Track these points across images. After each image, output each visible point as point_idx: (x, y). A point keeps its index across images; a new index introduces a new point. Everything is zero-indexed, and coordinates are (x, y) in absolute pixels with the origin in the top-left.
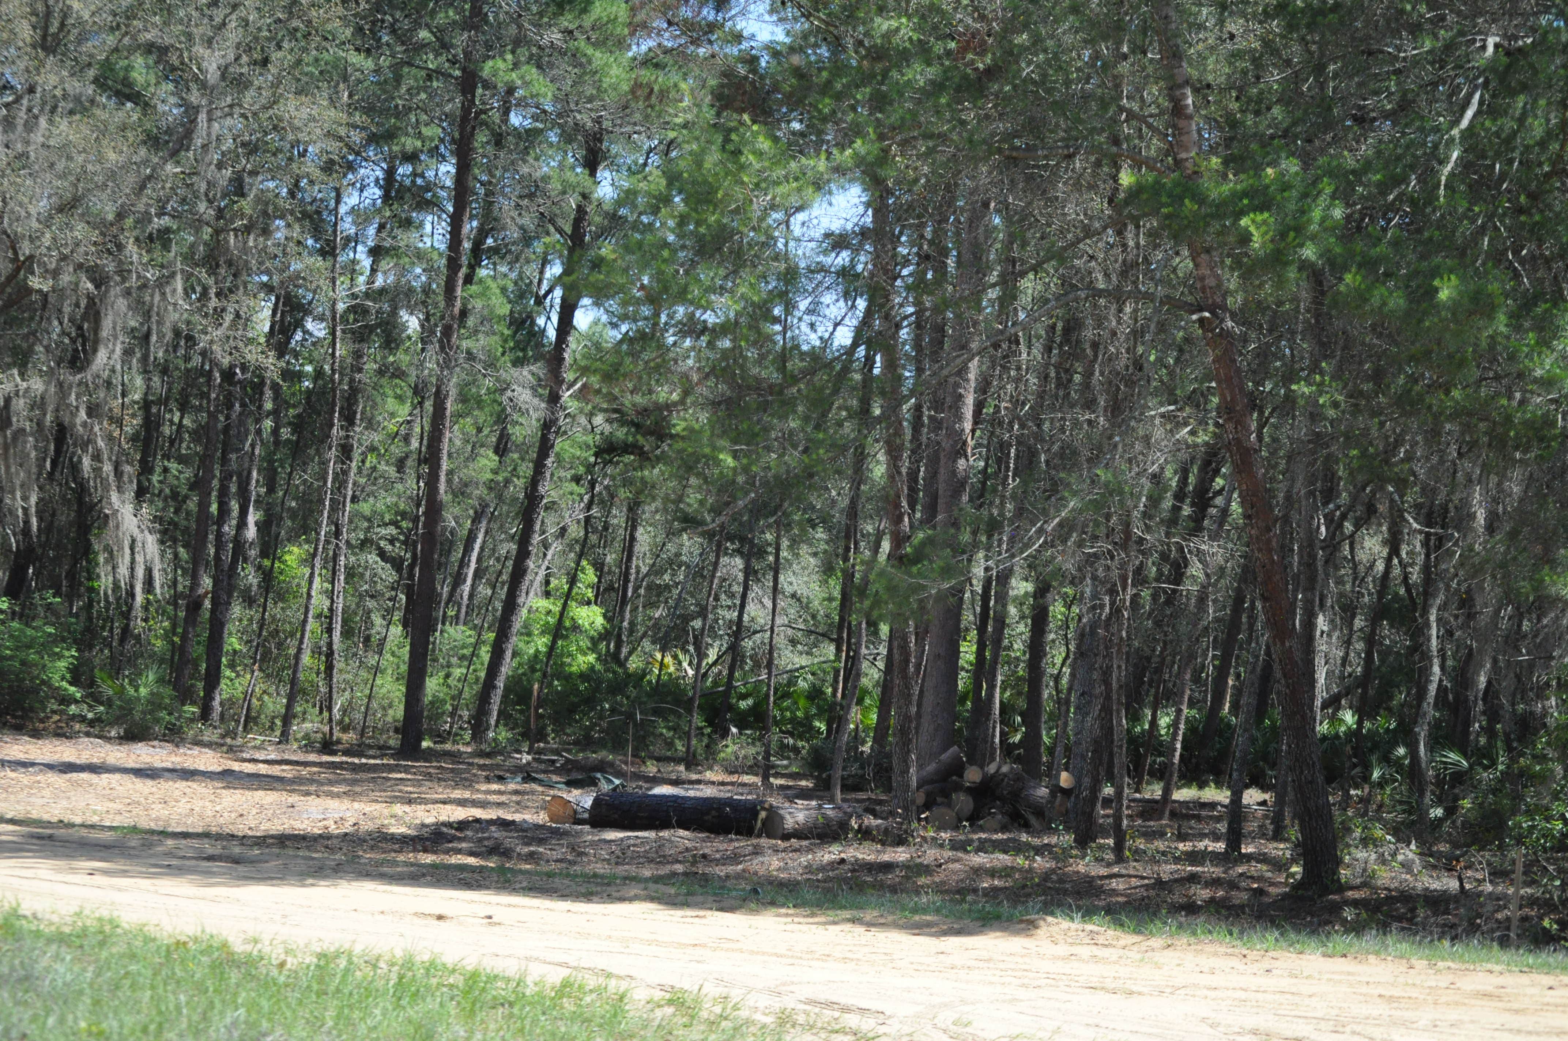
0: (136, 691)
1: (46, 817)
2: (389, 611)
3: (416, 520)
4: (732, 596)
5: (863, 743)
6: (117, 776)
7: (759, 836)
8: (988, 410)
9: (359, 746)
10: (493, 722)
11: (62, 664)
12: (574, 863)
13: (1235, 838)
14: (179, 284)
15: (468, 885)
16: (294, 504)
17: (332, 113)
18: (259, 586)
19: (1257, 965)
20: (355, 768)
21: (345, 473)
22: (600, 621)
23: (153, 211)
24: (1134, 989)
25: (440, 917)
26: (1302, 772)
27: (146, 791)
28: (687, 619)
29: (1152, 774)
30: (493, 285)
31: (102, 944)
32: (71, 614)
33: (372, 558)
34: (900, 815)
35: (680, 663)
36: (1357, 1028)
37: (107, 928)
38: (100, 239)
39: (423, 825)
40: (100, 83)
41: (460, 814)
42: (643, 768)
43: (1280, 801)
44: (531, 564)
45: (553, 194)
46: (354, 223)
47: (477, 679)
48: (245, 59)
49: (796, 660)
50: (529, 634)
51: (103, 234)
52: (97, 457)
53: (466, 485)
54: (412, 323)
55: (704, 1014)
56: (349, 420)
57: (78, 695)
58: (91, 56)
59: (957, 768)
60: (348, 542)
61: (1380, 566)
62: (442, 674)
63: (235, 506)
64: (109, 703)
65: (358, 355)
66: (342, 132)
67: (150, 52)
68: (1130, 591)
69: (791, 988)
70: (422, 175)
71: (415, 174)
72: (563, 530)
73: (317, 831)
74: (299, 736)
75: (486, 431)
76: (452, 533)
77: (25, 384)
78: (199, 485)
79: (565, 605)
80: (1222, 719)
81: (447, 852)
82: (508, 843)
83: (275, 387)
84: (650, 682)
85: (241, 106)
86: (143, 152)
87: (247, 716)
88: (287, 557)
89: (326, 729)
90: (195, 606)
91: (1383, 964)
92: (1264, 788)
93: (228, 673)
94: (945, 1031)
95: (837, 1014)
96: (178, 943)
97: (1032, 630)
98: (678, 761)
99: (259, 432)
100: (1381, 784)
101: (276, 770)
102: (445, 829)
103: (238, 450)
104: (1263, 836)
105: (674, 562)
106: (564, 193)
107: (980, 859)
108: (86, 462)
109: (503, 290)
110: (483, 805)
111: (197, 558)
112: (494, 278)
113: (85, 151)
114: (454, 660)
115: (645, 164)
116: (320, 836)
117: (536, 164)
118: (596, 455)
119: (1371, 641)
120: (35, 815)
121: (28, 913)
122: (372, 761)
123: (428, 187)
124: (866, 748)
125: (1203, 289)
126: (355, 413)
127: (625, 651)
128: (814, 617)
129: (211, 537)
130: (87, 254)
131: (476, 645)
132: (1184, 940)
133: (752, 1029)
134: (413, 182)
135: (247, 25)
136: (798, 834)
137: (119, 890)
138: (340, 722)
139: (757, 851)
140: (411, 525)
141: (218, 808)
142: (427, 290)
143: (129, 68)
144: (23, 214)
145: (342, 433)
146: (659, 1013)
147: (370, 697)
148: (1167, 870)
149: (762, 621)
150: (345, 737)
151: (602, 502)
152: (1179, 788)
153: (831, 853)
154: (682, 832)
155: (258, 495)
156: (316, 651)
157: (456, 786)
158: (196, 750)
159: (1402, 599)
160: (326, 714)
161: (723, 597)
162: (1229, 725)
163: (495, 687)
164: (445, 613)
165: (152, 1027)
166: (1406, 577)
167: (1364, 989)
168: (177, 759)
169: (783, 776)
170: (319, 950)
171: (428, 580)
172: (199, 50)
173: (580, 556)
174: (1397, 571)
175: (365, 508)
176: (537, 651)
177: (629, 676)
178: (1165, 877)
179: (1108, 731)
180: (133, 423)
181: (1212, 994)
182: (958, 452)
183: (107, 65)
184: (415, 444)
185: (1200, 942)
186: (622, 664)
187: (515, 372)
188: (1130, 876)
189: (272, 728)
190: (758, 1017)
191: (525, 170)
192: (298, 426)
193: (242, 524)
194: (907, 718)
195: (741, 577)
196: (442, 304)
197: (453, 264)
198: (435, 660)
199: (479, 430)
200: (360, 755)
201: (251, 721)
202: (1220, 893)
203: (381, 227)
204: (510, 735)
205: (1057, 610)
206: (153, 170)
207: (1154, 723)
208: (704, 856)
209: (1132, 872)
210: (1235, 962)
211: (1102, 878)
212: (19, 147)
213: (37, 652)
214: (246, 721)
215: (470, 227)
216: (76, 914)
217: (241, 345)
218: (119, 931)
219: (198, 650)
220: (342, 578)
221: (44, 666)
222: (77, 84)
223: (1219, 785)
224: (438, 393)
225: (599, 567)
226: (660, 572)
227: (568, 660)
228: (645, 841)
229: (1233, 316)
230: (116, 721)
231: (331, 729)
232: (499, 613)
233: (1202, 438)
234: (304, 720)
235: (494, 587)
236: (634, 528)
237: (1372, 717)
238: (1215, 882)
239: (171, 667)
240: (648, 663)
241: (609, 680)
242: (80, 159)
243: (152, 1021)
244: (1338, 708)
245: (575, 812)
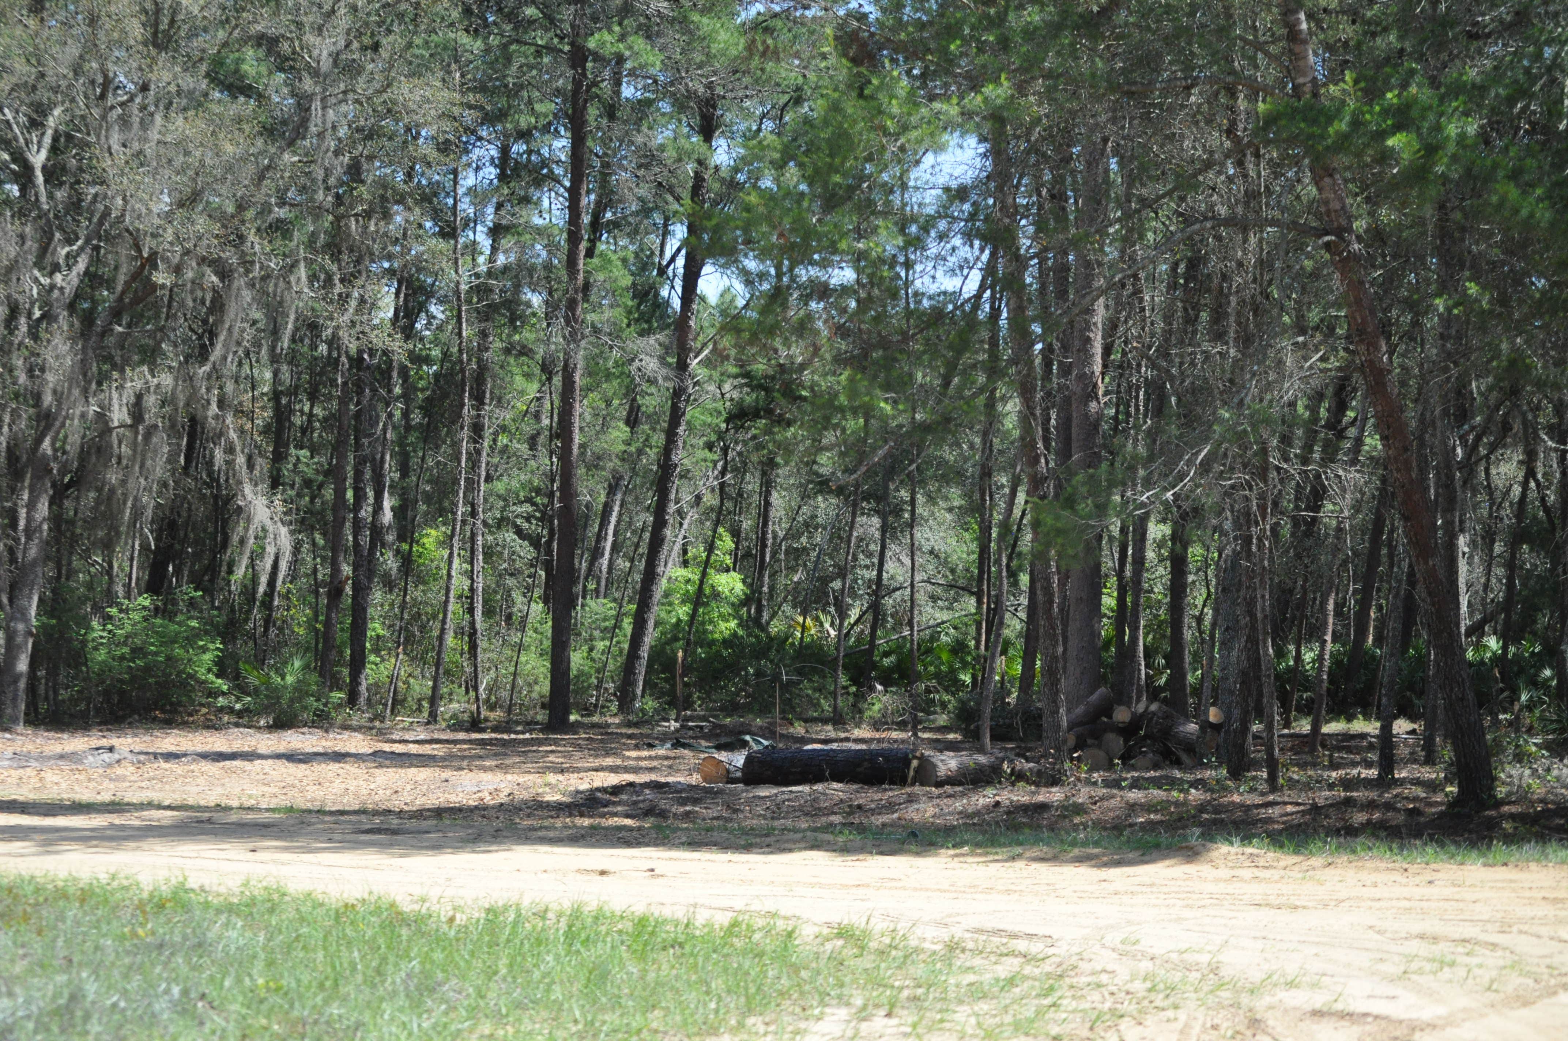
0: (283, 679)
1: (202, 803)
2: (529, 589)
3: (551, 495)
4: (870, 555)
5: (1009, 693)
6: (270, 762)
7: (913, 784)
8: (1116, 356)
9: (507, 723)
10: (639, 691)
11: (208, 657)
12: (730, 820)
13: (1388, 763)
14: (302, 272)
15: (628, 843)
16: (428, 488)
17: (446, 93)
18: (399, 570)
19: (1417, 879)
20: (504, 743)
21: (478, 452)
22: (739, 587)
23: (273, 200)
24: (1298, 903)
25: (603, 873)
26: (1452, 690)
27: (300, 774)
28: (825, 581)
29: (1299, 709)
30: (614, 257)
31: (271, 911)
32: (213, 607)
33: (510, 536)
34: (1053, 756)
35: (821, 625)
36: (1525, 928)
37: (275, 896)
38: (222, 232)
39: (578, 792)
40: (212, 77)
41: (613, 780)
42: (791, 730)
43: (1430, 727)
44: (668, 532)
45: (669, 162)
46: (472, 203)
47: (621, 650)
48: (355, 45)
49: (938, 615)
50: (671, 604)
51: (224, 226)
52: (230, 450)
53: (599, 458)
54: (536, 300)
55: (873, 945)
56: (479, 399)
57: (225, 688)
58: (204, 51)
59: (1106, 709)
60: (485, 523)
61: (1517, 490)
62: (585, 648)
63: (371, 494)
64: (256, 692)
65: (484, 334)
66: (456, 111)
67: (259, 45)
68: (1270, 520)
69: (958, 919)
70: (538, 153)
71: (529, 152)
72: (698, 498)
73: (472, 803)
74: (447, 716)
75: (616, 402)
76: (587, 506)
77: (155, 381)
78: (334, 473)
79: (704, 574)
80: (1366, 653)
81: (603, 816)
82: (663, 804)
83: (404, 372)
84: (793, 644)
85: (355, 91)
86: (260, 142)
87: (394, 699)
88: (425, 540)
89: (474, 707)
90: (336, 593)
91: (1545, 871)
92: (1412, 718)
93: (372, 658)
94: (1113, 950)
95: (1005, 940)
96: (346, 905)
97: (1171, 573)
98: (825, 721)
99: (390, 416)
100: (1530, 707)
101: (427, 749)
102: (599, 795)
103: (370, 435)
104: (1415, 761)
105: (810, 525)
106: (680, 160)
107: (1134, 795)
108: (219, 455)
109: (624, 261)
110: (636, 770)
111: (335, 544)
112: (615, 251)
113: (202, 144)
114: (597, 633)
115: (759, 130)
116: (476, 807)
117: (650, 133)
118: (727, 421)
119: (1511, 566)
120: (191, 802)
121: (195, 886)
122: (521, 736)
123: (544, 163)
124: (1012, 699)
125: (1328, 213)
126: (484, 392)
127: (766, 616)
128: (953, 571)
129: (348, 525)
130: (209, 246)
131: (618, 618)
132: (1343, 858)
133: (921, 957)
134: (529, 160)
135: (356, 10)
136: (951, 781)
137: (283, 864)
138: (487, 701)
139: (911, 799)
140: (546, 501)
141: (372, 786)
142: (548, 267)
143: (239, 61)
144: (144, 211)
145: (473, 413)
146: (829, 946)
147: (515, 674)
148: (1323, 796)
149: (901, 579)
150: (492, 715)
151: (735, 470)
152: (1328, 722)
153: (984, 798)
154: (835, 785)
155: (392, 480)
156: (459, 632)
157: (607, 754)
158: (346, 734)
159: (1542, 522)
160: (472, 694)
161: (861, 556)
162: (1373, 657)
163: (639, 657)
164: (585, 587)
165: (328, 984)
166: (1543, 500)
167: (1527, 894)
168: (328, 744)
169: (930, 730)
170: (487, 906)
171: (567, 555)
172: (310, 38)
173: (717, 523)
174: (1533, 494)
175: (500, 486)
176: (679, 620)
177: (771, 639)
178: (1321, 802)
179: (1255, 661)
180: (264, 415)
181: (1377, 905)
182: (1089, 395)
183: (218, 62)
184: (546, 422)
185: (1361, 859)
186: (764, 628)
187: (641, 342)
188: (1285, 803)
189: (419, 709)
190: (927, 945)
191: (639, 139)
192: (427, 408)
193: (378, 507)
194: (1055, 658)
195: (877, 535)
196: (565, 278)
197: (574, 238)
198: (579, 634)
199: (608, 403)
200: (509, 731)
201: (398, 703)
202: (1377, 816)
203: (499, 206)
204: (656, 705)
205: (1195, 552)
206: (271, 160)
207: (1298, 658)
208: (859, 807)
209: (1286, 799)
210: (1397, 876)
211: (1258, 806)
212: (136, 146)
213: (182, 647)
214: (393, 704)
215: (588, 200)
216: (243, 885)
217: (367, 329)
218: (287, 898)
219: (341, 635)
220: (481, 557)
221: (190, 660)
222: (190, 80)
223: (1367, 717)
224: (566, 365)
225: (736, 533)
226: (797, 536)
227: (710, 628)
228: (798, 796)
229: (1359, 239)
230: (264, 710)
231: (478, 708)
232: (638, 586)
233: (1334, 363)
234: (451, 700)
235: (632, 561)
236: (768, 493)
237: (1517, 641)
238: (1371, 805)
239: (316, 655)
240: (790, 626)
241: (752, 644)
242: (198, 154)
243: (327, 978)
244: (1483, 634)
245: (728, 771)
